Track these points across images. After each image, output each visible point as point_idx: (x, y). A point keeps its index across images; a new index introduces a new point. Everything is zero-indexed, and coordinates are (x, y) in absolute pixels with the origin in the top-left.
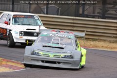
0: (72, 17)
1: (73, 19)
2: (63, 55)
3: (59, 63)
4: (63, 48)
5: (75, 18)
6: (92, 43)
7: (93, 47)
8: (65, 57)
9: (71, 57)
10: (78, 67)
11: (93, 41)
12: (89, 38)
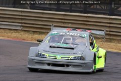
1: (22, 11)
2: (72, 57)
3: (68, 66)
4: (73, 49)
8: (75, 58)
9: (82, 58)
10: (91, 71)
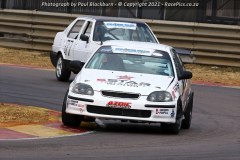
0: (192, 24)
5: (196, 24)
6: (232, 75)
7: (234, 84)
11: (234, 72)
12: (226, 67)
